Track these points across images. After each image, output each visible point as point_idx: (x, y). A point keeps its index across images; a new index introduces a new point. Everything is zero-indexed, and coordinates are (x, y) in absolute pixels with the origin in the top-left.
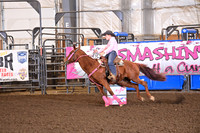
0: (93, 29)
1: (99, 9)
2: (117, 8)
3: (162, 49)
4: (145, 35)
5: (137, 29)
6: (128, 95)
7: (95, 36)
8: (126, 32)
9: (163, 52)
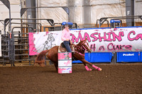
0: (48, 20)
1: (52, 5)
2: (65, 5)
3: (97, 34)
4: (85, 24)
5: (79, 20)
6: (73, 67)
7: (49, 25)
8: (72, 22)
9: (97, 36)
